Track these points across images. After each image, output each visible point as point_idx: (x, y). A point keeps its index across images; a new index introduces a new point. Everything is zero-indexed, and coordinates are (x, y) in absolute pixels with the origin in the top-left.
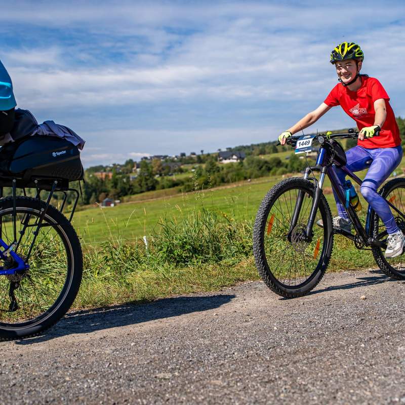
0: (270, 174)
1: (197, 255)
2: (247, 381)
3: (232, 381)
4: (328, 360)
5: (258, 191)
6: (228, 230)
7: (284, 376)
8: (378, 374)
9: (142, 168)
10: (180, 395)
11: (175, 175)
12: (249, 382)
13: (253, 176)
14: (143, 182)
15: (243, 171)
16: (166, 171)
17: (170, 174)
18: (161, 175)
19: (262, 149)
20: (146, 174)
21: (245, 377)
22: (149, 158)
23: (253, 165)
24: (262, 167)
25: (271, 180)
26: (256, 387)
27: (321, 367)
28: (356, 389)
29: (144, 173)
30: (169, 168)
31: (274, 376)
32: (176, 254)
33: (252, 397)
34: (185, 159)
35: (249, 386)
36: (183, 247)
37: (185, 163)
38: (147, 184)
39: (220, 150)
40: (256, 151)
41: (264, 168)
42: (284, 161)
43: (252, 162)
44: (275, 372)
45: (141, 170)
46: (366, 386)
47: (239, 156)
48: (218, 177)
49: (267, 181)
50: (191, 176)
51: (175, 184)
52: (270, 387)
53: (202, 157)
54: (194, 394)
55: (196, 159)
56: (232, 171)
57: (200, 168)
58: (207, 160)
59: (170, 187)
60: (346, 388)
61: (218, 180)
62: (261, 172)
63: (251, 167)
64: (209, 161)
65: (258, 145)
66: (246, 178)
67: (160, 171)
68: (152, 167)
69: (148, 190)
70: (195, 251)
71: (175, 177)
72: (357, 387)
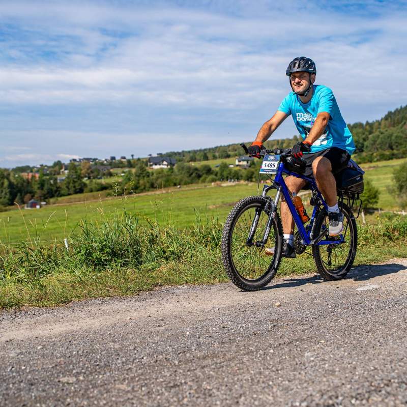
0: (200, 181)
1: (116, 259)
2: (152, 386)
3: (137, 385)
4: (235, 365)
5: (187, 198)
6: (150, 234)
7: (190, 381)
8: (282, 380)
9: (70, 170)
10: (81, 399)
11: (104, 178)
12: (154, 386)
13: (183, 182)
14: (71, 185)
15: (173, 177)
16: (96, 173)
17: (99, 177)
18: (89, 178)
19: (194, 155)
20: (75, 177)
21: (151, 382)
22: (78, 160)
23: (183, 173)
24: (192, 174)
25: (200, 187)
26: (160, 392)
27: (228, 372)
28: (260, 393)
29: (72, 175)
30: (98, 171)
31: (180, 381)
32: (95, 257)
33: (156, 402)
34: (115, 163)
35: (154, 390)
36: (102, 250)
37: (115, 167)
38: (74, 187)
39: (150, 155)
40: (187, 158)
41: (194, 175)
42: (213, 168)
43: (183, 168)
44: (181, 377)
45: (70, 172)
46: (270, 391)
47: (169, 161)
48: (148, 182)
49: (196, 188)
50: (120, 180)
51: (103, 188)
52: (175, 392)
53: (132, 161)
54: (96, 399)
55: (126, 164)
56: (162, 177)
57: (130, 172)
58: (137, 165)
59: (98, 190)
60: (250, 393)
61: (148, 185)
62: (190, 178)
63: (181, 174)
64: (139, 165)
65: (189, 152)
66: (175, 185)
67: (89, 174)
68: (81, 170)
69: (76, 192)
70: (114, 254)
71: (104, 181)
72: (261, 392)
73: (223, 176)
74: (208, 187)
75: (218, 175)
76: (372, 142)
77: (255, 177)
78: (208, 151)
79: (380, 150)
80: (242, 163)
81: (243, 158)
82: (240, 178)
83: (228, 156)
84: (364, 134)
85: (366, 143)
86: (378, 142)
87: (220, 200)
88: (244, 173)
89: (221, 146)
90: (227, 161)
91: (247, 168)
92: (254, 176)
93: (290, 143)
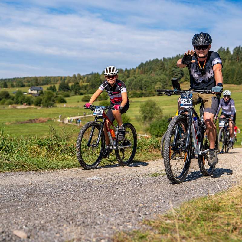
42: (11, 94)
73: (18, 100)
74: (6, 108)
75: (15, 99)
76: (128, 84)
77: (43, 103)
78: (7, 81)
79: (134, 90)
80: (33, 92)
81: (35, 89)
82: (31, 103)
83: (23, 86)
84: (123, 77)
86: (132, 84)
87: (14, 119)
88: (34, 99)
89: (18, 78)
90: (22, 89)
91: (37, 96)
93: (70, 80)
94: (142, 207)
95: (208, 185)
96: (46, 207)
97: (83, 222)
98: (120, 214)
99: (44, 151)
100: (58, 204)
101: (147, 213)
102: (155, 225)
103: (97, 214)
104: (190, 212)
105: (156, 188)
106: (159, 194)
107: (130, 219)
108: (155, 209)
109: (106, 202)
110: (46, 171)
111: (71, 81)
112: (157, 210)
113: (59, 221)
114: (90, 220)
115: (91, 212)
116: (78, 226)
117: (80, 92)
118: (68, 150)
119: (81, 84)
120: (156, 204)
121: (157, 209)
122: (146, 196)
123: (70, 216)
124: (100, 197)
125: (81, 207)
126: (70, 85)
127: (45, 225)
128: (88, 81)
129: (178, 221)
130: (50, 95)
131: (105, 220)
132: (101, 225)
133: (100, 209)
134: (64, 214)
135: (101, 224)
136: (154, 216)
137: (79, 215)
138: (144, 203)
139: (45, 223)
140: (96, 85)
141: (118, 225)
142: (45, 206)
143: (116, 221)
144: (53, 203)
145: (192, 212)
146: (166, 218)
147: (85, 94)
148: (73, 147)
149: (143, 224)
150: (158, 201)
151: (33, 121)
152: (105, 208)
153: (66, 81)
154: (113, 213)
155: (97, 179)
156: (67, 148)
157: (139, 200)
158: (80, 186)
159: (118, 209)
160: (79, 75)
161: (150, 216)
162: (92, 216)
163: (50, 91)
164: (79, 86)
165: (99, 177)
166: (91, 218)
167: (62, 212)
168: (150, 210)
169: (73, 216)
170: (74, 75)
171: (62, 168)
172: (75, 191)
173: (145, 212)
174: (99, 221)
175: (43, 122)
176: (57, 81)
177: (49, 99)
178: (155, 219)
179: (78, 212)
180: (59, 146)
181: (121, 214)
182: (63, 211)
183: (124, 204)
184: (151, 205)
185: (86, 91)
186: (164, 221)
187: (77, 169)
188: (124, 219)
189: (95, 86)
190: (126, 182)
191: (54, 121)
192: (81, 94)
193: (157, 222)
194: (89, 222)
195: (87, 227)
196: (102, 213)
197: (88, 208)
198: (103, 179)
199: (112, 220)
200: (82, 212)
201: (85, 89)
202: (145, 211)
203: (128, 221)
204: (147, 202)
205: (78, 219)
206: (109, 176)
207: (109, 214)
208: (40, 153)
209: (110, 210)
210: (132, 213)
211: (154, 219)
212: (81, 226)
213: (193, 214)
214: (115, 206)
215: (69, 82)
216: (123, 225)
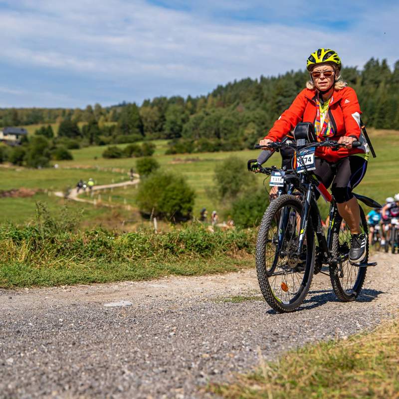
76: (193, 125)
77: (26, 160)
79: (203, 138)
80: (8, 137)
81: (12, 131)
82: (4, 159)
84: (183, 113)
85: (185, 126)
86: (201, 126)
88: (10, 152)
91: (16, 145)
92: (25, 157)
93: (80, 116)
94: (206, 359)
95: (338, 320)
96: (20, 357)
97: (91, 387)
98: (163, 371)
99: (24, 251)
100: (44, 352)
101: (216, 371)
102: (230, 394)
103: (119, 371)
104: (299, 369)
105: (237, 324)
106: (242, 336)
107: (182, 381)
108: (233, 363)
109: (139, 350)
110: (27, 289)
111: (82, 118)
112: (235, 366)
113: (43, 383)
114: (105, 384)
115: (107, 368)
116: (80, 394)
117: (99, 139)
118: (71, 250)
119: (101, 124)
120: (234, 354)
121: (236, 364)
122: (217, 338)
123: (66, 376)
124: (128, 339)
125: (88, 358)
126: (81, 125)
127: (15, 391)
128: (115, 118)
129: (275, 387)
130: (41, 145)
131: (134, 384)
132: (126, 393)
133: (126, 361)
134: (54, 371)
135: (125, 391)
136: (229, 376)
137: (83, 373)
138: (211, 353)
139: (17, 387)
140: (131, 126)
141: (158, 392)
142: (18, 355)
143: (155, 386)
144: (35, 350)
145: (302, 371)
146: (251, 381)
147: (108, 143)
148: (82, 245)
149: (207, 391)
150: (240, 348)
151: (7, 194)
152: (135, 360)
153: (73, 118)
154: (151, 369)
155: (124, 305)
156: (68, 246)
157: (203, 345)
158: (91, 318)
159: (160, 362)
160: (98, 107)
161: (222, 377)
162: (108, 375)
163: (42, 136)
164: (98, 128)
165: (128, 303)
166: (106, 379)
167: (51, 367)
168: (222, 366)
169: (72, 375)
170: (89, 107)
171: (57, 284)
172: (81, 327)
173: (212, 368)
174: (122, 385)
175: (25, 196)
176: (56, 117)
177: (40, 151)
178: (230, 382)
179: (83, 369)
180: (53, 242)
181: (166, 372)
182: (52, 365)
183: (173, 354)
184: (225, 357)
185: (111, 138)
186: (247, 385)
187: (88, 286)
188: (170, 382)
189: (129, 128)
190: (181, 313)
191: (47, 194)
192: (102, 144)
193: (233, 389)
194: (101, 388)
195: (98, 396)
196: (129, 370)
197: (102, 361)
198: (136, 306)
199: (146, 382)
200: (90, 367)
201: (110, 135)
202: (212, 366)
203: (178, 385)
204: (218, 351)
205: (80, 380)
206: (149, 301)
207: (143, 371)
208: (16, 254)
209: (146, 365)
210: (186, 370)
211: (228, 382)
212: (86, 394)
213: (303, 374)
214: (155, 357)
215: (79, 119)
216: (168, 394)
